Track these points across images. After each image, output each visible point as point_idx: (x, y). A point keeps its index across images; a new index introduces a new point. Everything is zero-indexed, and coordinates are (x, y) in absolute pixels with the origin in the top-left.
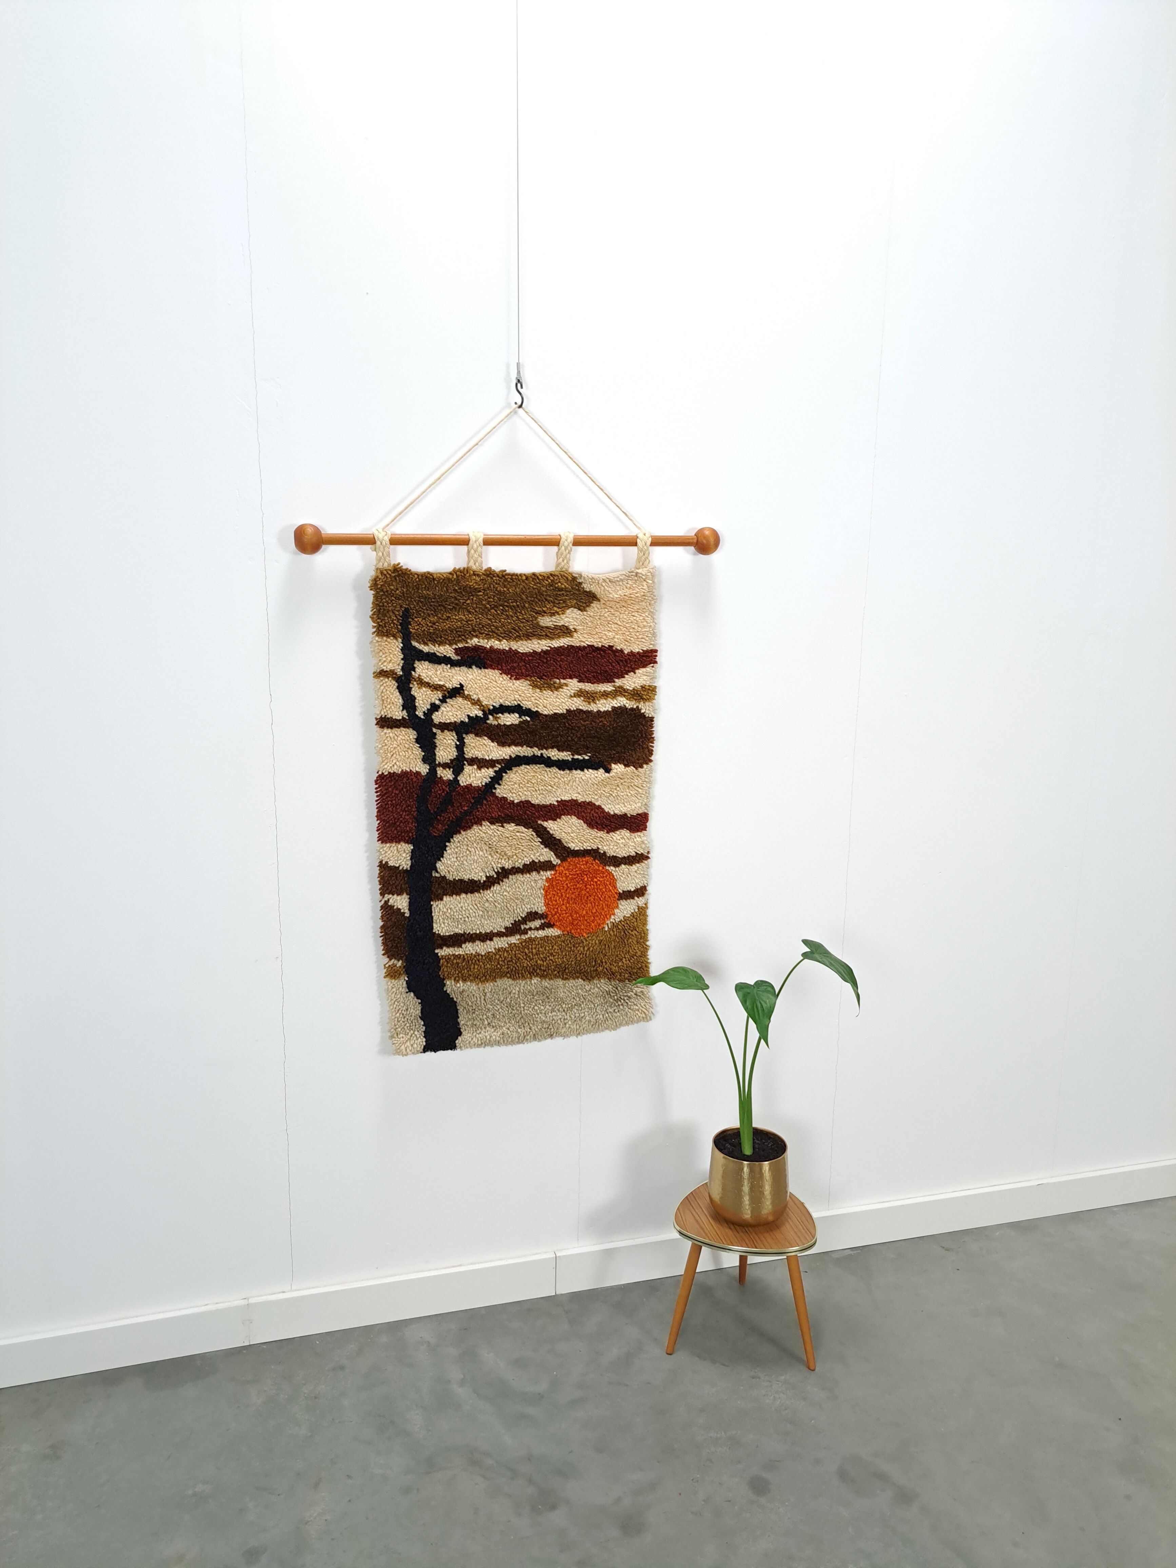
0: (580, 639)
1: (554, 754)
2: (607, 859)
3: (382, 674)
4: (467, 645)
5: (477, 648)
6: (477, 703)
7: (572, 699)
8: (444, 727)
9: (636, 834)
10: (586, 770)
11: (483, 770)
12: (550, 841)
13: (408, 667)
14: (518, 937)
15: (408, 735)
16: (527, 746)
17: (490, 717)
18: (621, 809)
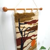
0: (34, 19)
1: (32, 31)
3: (17, 27)
5: (26, 22)
6: (26, 28)
7: (33, 25)
8: (23, 31)
9: (37, 36)
12: (32, 39)
13: (19, 26)
14: (29, 49)
16: (30, 31)
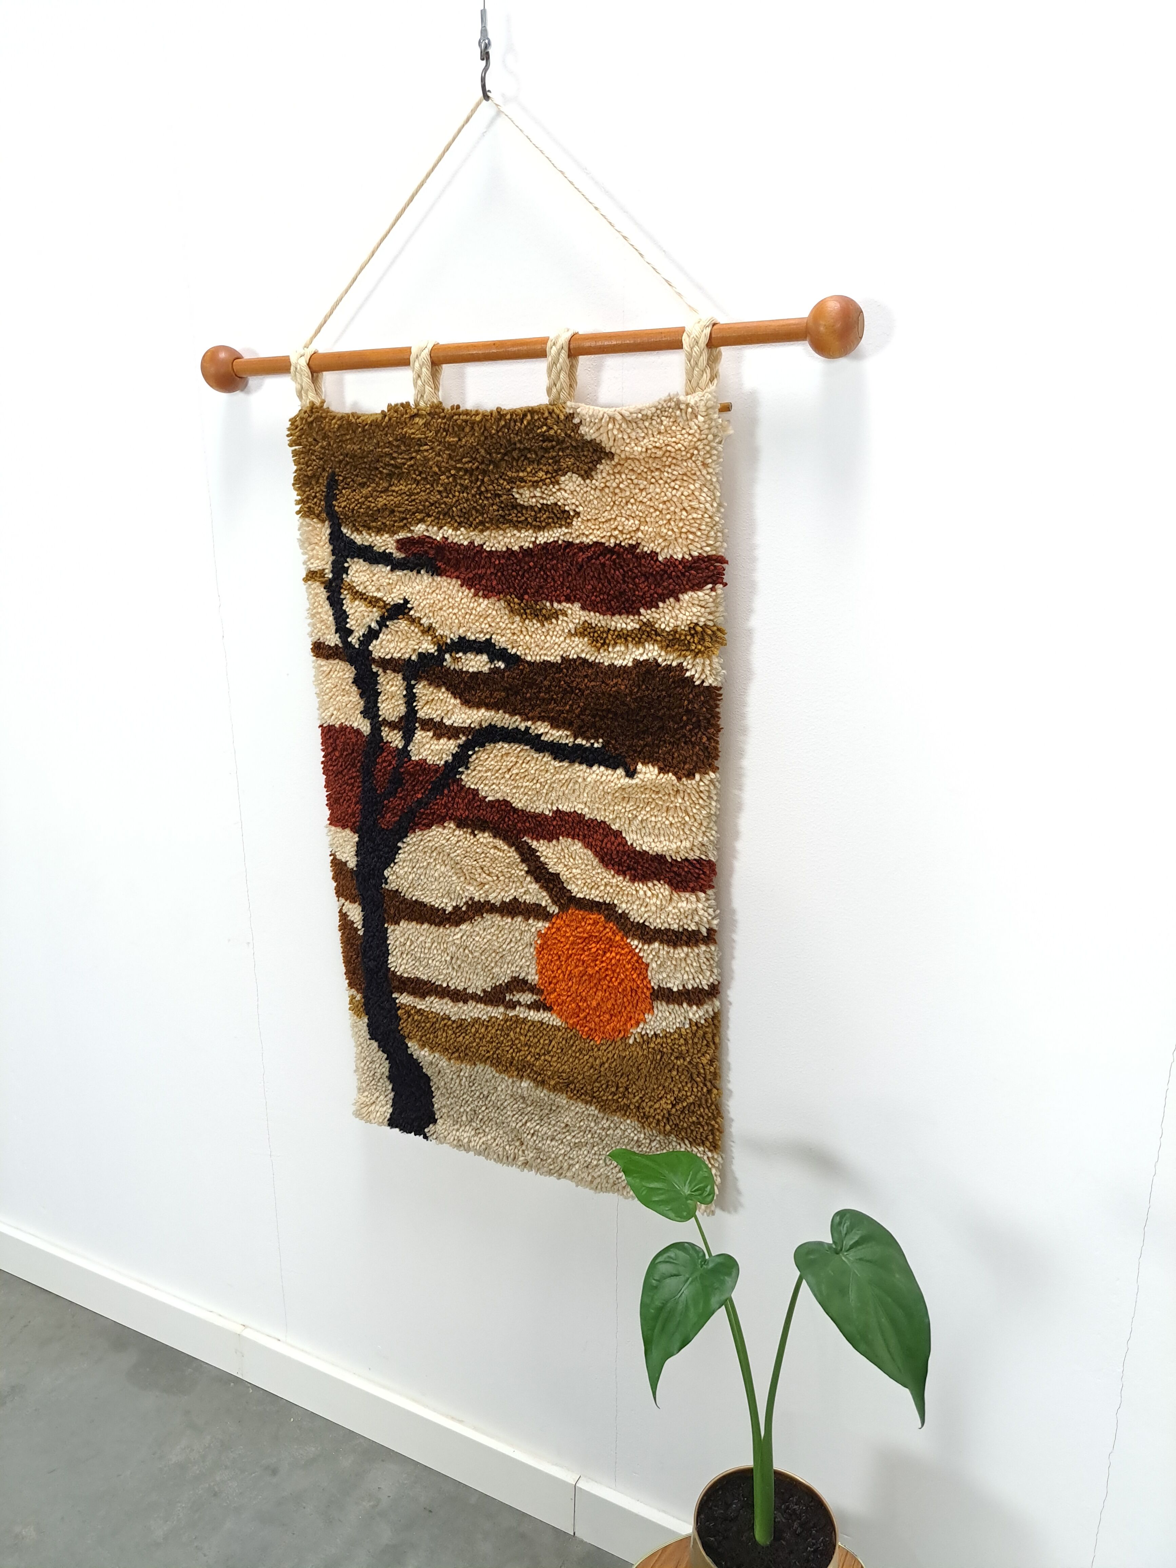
0: (581, 531)
1: (546, 731)
2: (629, 926)
3: (309, 575)
4: (409, 535)
5: (423, 541)
6: (429, 630)
7: (573, 639)
8: (389, 664)
9: (682, 894)
10: (595, 768)
11: (442, 741)
12: (542, 874)
13: (339, 567)
14: (502, 1009)
15: (344, 672)
16: (505, 712)
17: (447, 656)
18: (653, 845)
